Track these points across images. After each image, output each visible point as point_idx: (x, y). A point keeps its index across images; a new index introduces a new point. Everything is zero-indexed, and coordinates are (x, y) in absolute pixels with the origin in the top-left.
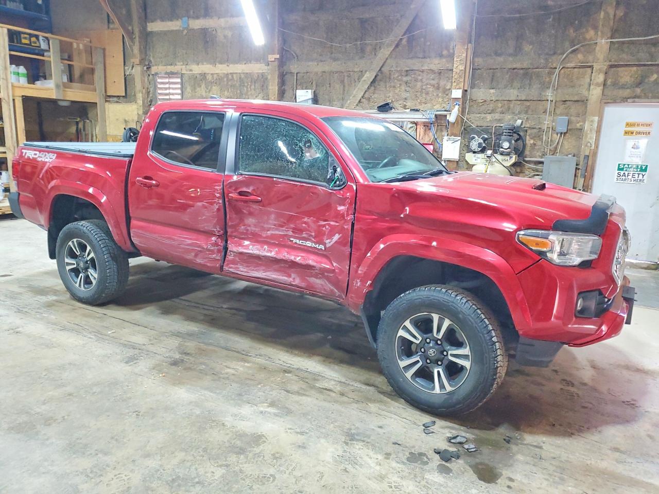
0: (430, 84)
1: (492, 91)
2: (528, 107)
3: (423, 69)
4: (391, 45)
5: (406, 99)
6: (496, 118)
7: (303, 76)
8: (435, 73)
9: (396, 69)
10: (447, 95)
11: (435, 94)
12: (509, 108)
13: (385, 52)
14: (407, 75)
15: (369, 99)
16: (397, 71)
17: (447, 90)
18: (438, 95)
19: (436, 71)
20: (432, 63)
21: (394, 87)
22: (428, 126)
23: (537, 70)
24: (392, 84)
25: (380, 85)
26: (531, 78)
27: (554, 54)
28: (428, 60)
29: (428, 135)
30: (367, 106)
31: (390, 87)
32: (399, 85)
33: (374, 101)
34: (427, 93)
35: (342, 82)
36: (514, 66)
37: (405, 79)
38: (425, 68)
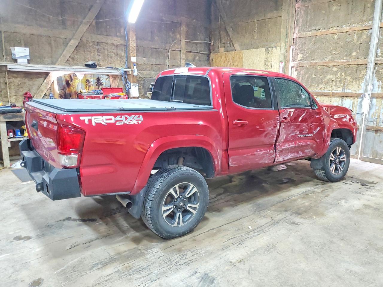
0: (113, 52)
1: (145, 59)
2: (159, 68)
3: (108, 42)
4: (87, 24)
5: (99, 60)
6: (148, 73)
7: (10, 35)
8: (115, 46)
9: (91, 40)
10: (122, 59)
11: (116, 58)
12: (152, 68)
13: (84, 28)
14: (97, 45)
15: (73, 59)
16: (92, 42)
17: (122, 56)
18: (117, 59)
19: (115, 45)
20: (113, 40)
21: (90, 52)
22: (114, 77)
23: (161, 50)
24: (89, 50)
25: (80, 50)
26: (159, 53)
27: (167, 43)
28: (110, 37)
29: (114, 83)
30: (72, 63)
31: (88, 51)
32: (93, 51)
33: (77, 60)
34: (111, 58)
35: (50, 44)
36: (152, 47)
37: (97, 47)
38: (109, 42)
